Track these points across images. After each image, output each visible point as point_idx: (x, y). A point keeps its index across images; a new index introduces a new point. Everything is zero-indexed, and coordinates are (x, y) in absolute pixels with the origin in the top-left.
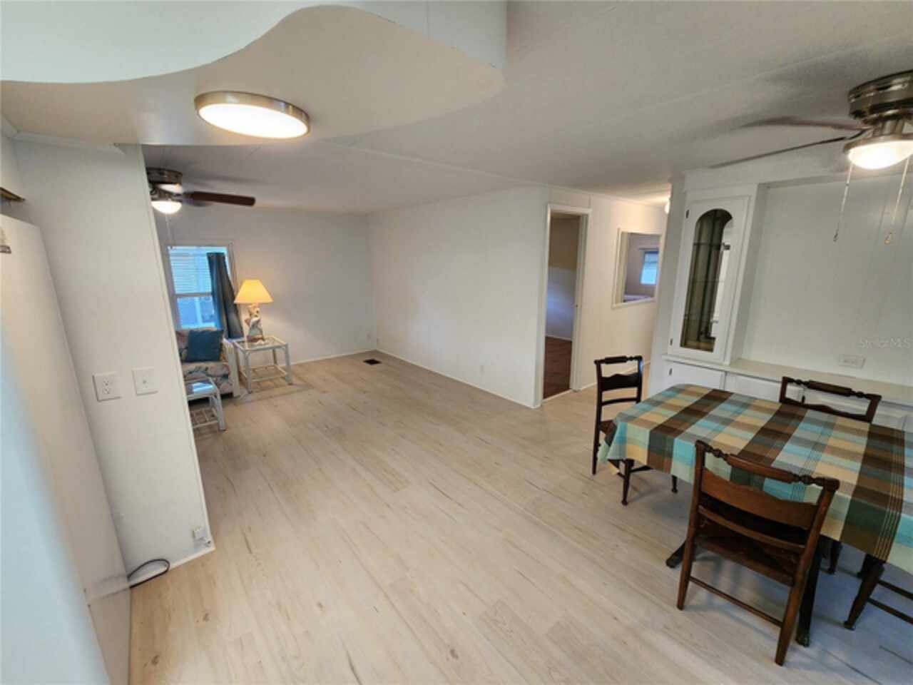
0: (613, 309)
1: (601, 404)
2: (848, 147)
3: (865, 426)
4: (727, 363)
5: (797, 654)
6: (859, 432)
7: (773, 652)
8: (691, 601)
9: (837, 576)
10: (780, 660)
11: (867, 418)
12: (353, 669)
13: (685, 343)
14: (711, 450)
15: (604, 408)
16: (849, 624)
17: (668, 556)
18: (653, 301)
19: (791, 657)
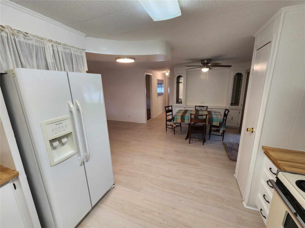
0: (157, 98)
1: (167, 116)
2: (201, 68)
3: (207, 111)
4: (185, 106)
5: (205, 143)
6: (206, 112)
7: (202, 144)
8: (191, 142)
9: (206, 135)
10: (203, 144)
11: (207, 110)
12: (146, 165)
13: (176, 103)
14: (192, 114)
15: (167, 117)
16: (209, 139)
17: (185, 138)
18: (164, 96)
19: (204, 144)
